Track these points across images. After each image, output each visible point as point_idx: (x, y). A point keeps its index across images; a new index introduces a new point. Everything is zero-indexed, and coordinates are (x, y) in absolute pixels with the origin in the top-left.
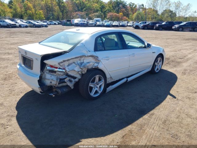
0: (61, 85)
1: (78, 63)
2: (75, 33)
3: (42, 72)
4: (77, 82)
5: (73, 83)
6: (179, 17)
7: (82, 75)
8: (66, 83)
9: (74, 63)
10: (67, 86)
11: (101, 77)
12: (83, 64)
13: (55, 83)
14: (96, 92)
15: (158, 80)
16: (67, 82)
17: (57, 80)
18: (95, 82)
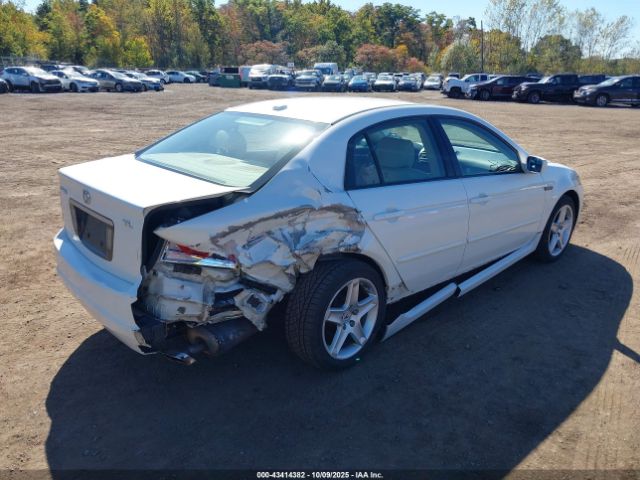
0: (218, 317)
1: (284, 236)
2: (269, 121)
3: (148, 271)
4: (278, 303)
5: (265, 307)
6: (591, 58)
7: (299, 278)
8: (238, 309)
9: (269, 233)
10: (243, 320)
11: (366, 285)
12: (302, 239)
13: (198, 313)
14: (350, 341)
15: (564, 289)
16: (242, 308)
17: (205, 299)
18: (347, 305)
